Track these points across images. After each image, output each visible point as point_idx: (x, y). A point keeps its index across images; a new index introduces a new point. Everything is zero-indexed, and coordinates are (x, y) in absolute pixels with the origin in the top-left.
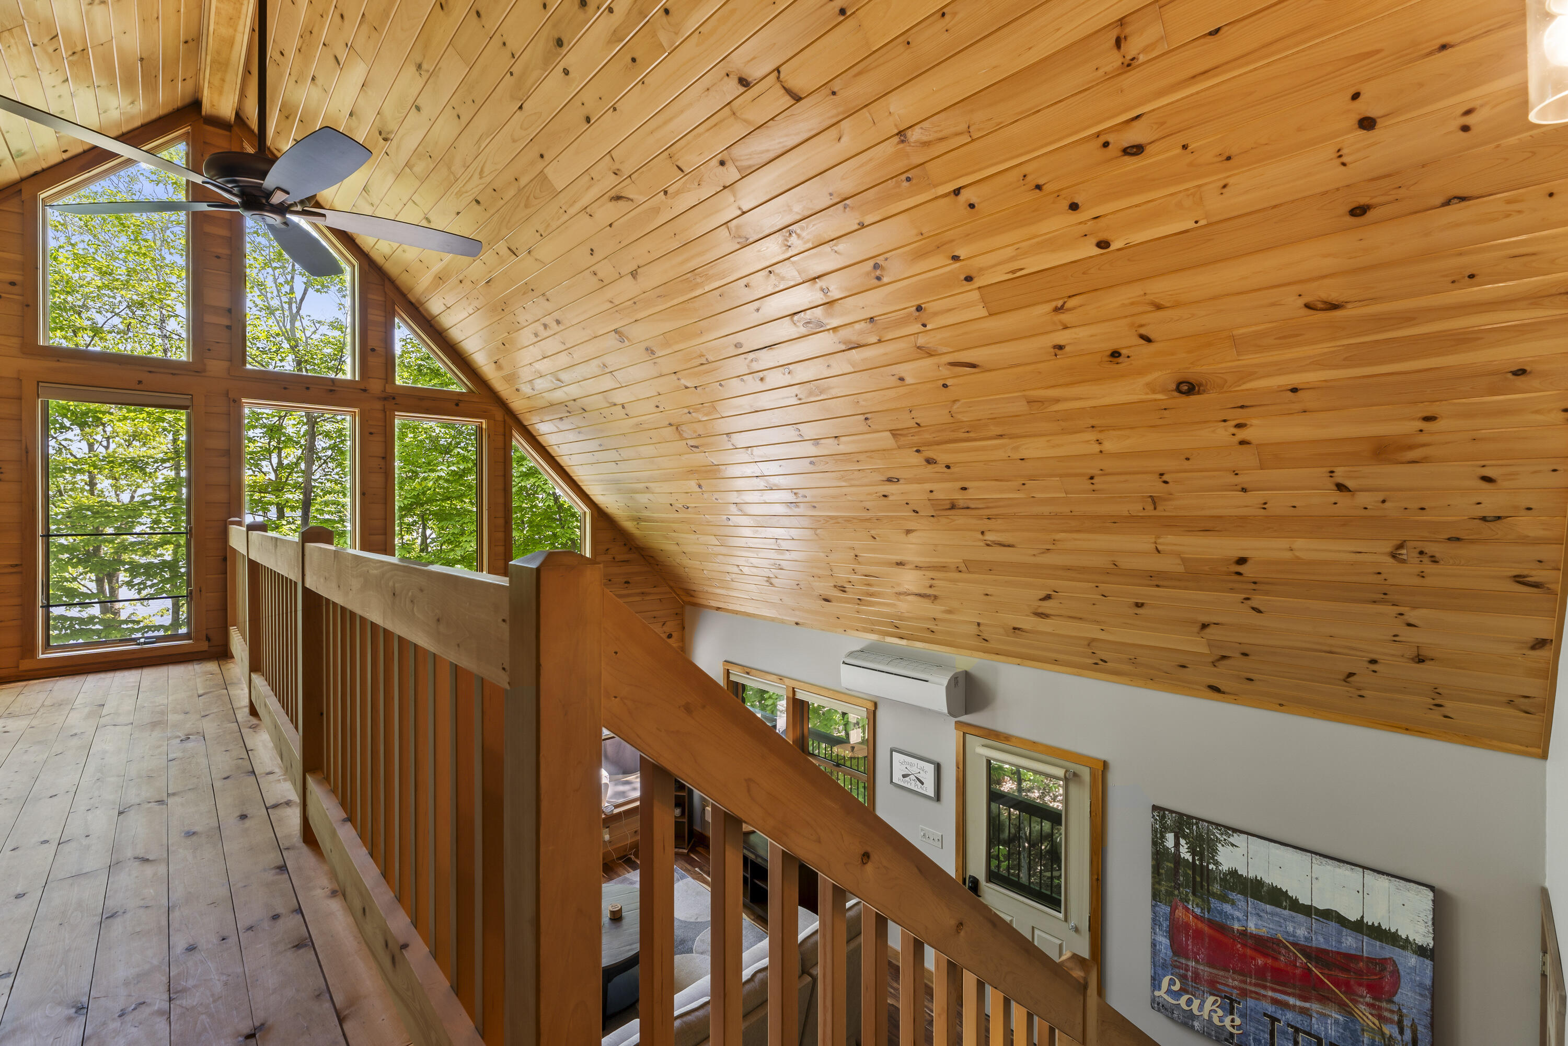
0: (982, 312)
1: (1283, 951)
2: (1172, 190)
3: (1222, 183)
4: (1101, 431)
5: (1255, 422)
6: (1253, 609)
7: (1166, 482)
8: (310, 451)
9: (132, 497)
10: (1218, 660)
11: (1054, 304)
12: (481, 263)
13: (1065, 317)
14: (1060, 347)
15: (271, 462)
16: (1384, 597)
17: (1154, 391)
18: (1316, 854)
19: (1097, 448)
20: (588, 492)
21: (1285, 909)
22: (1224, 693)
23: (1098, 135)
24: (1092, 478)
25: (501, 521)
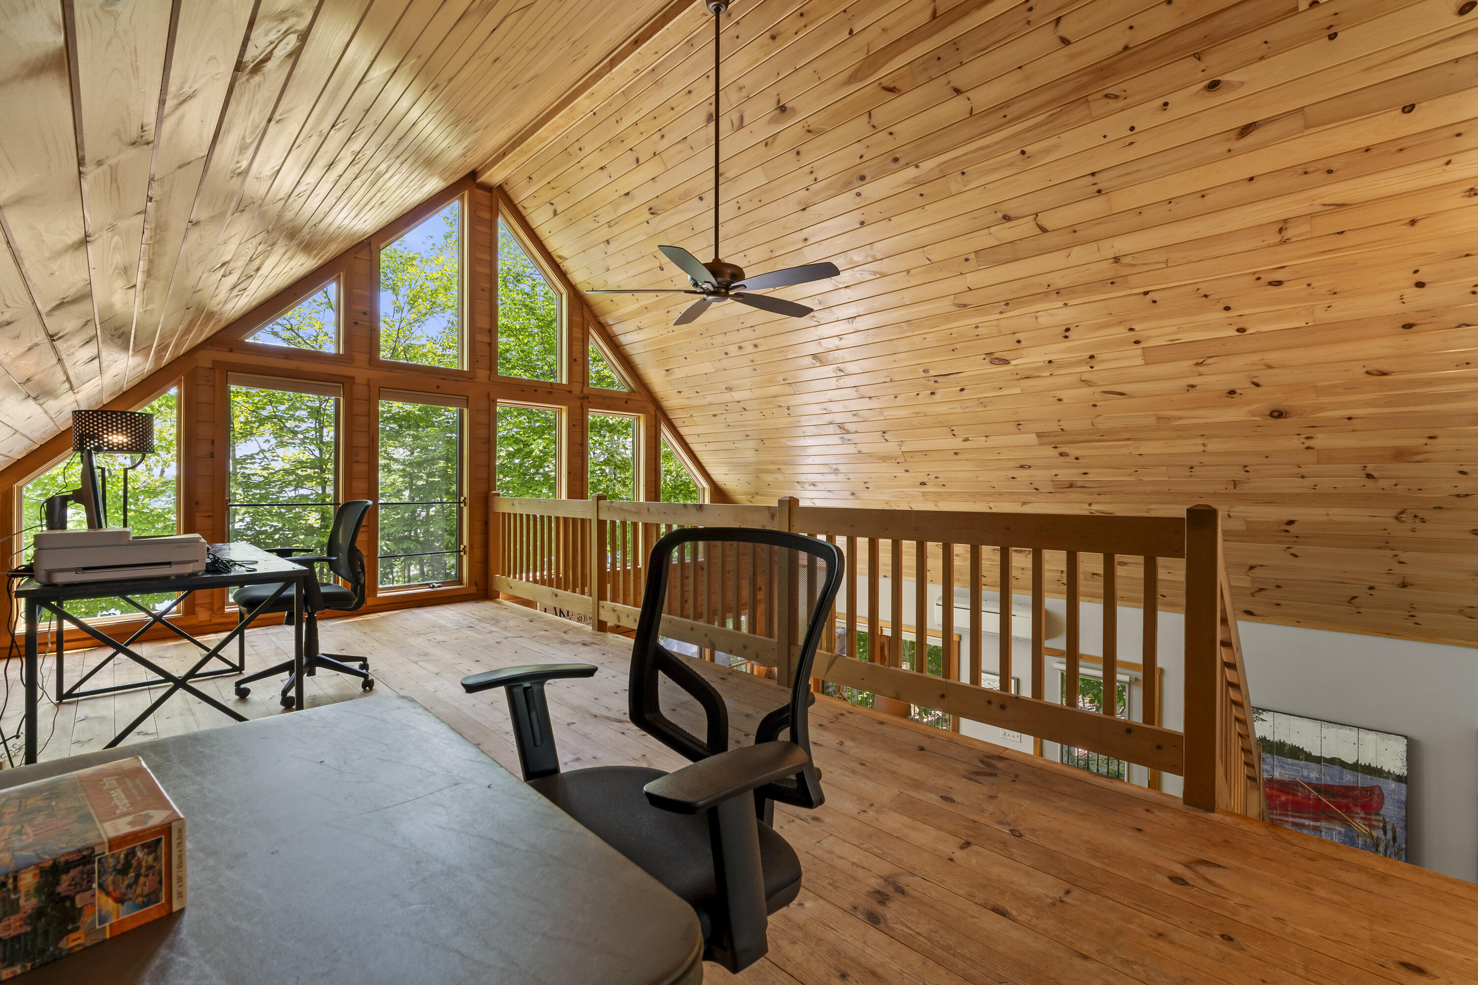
0: (1140, 361)
1: (1300, 789)
2: (1295, 306)
3: (1328, 305)
4: (1207, 438)
5: (1319, 436)
6: (1292, 554)
7: (1247, 471)
10: (1257, 592)
11: (1196, 361)
13: (1201, 369)
14: (1193, 386)
16: (1386, 544)
17: (1253, 416)
18: (1325, 721)
19: (1202, 448)
21: (1302, 760)
22: (1255, 615)
23: (1254, 273)
24: (1192, 468)
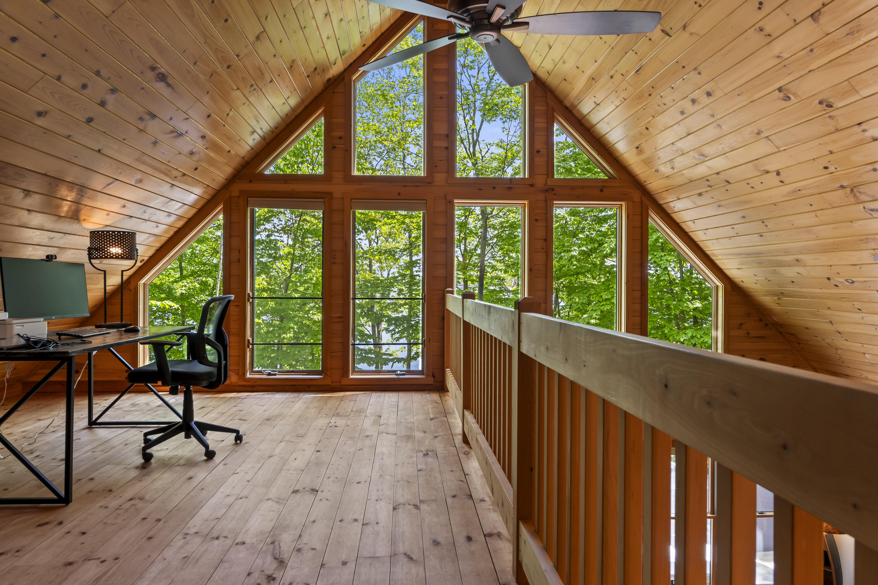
8: (484, 240)
9: (388, 274)
12: (634, 53)
15: (460, 249)
20: (722, 266)
25: (638, 294)
